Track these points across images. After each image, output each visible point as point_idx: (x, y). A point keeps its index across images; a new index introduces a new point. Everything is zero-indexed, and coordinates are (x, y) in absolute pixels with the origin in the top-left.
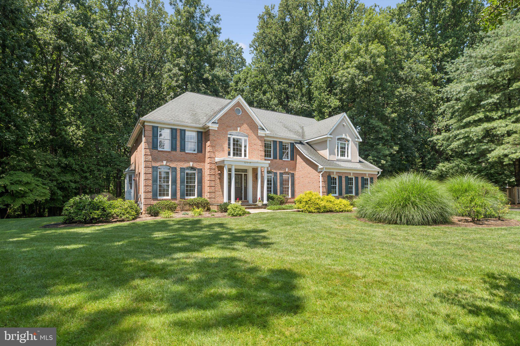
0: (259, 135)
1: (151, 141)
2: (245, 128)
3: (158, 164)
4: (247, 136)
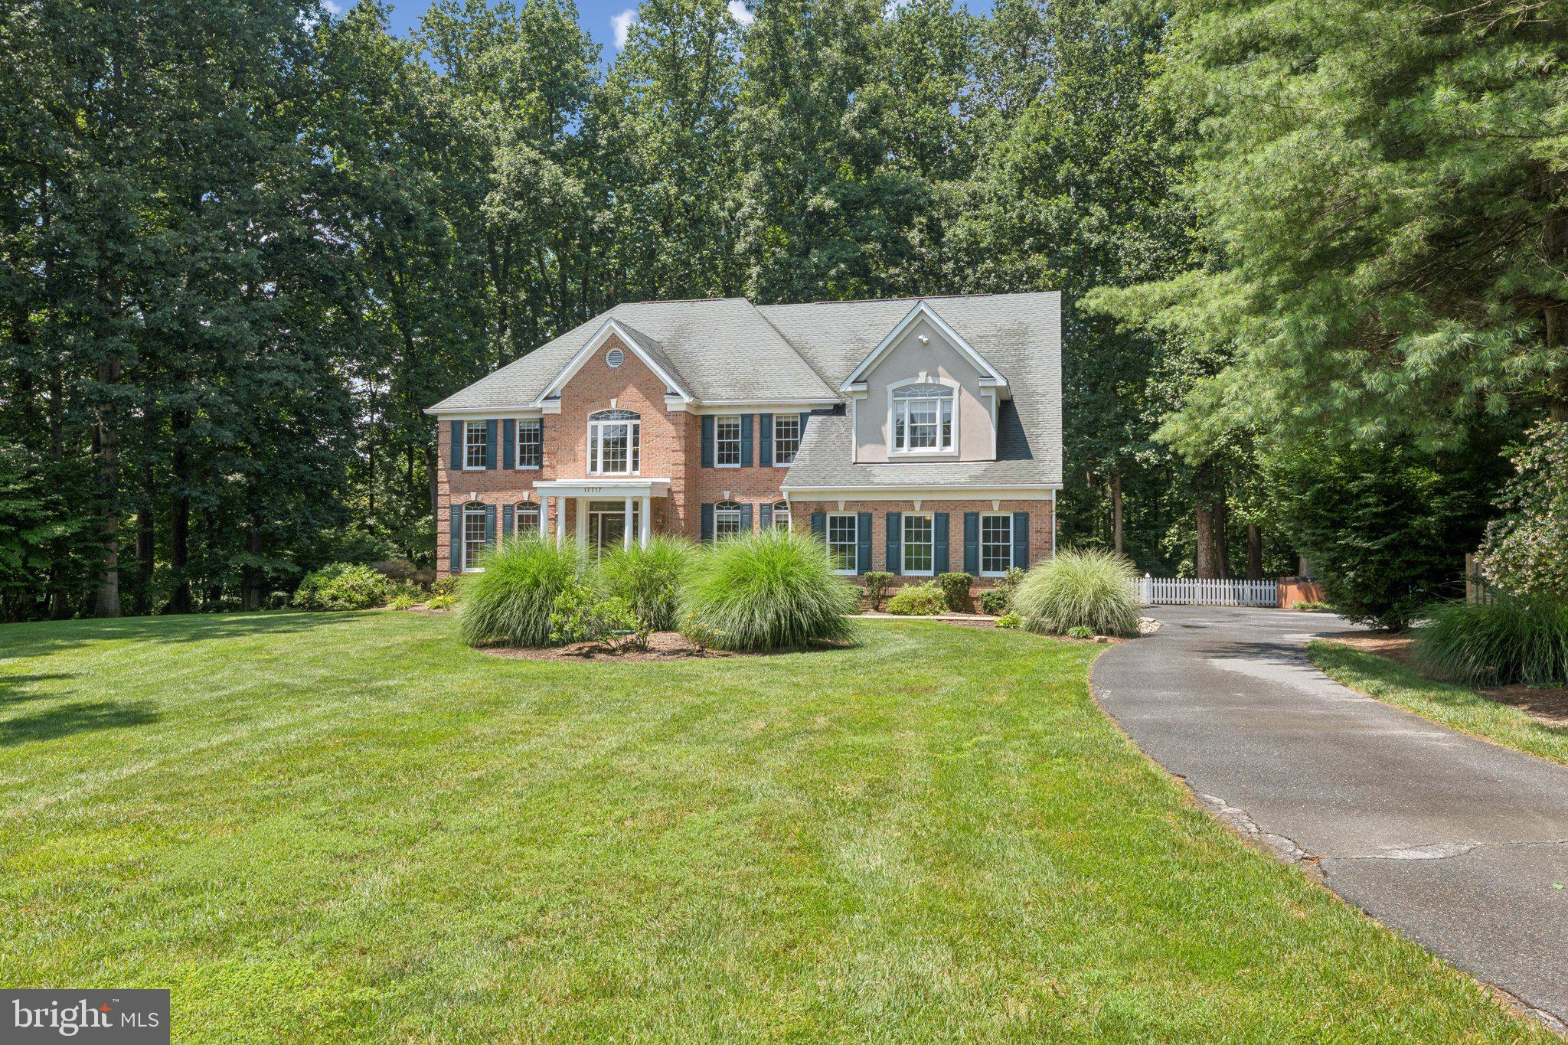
0: (669, 409)
1: (449, 452)
2: (631, 398)
3: (460, 500)
4: (638, 417)
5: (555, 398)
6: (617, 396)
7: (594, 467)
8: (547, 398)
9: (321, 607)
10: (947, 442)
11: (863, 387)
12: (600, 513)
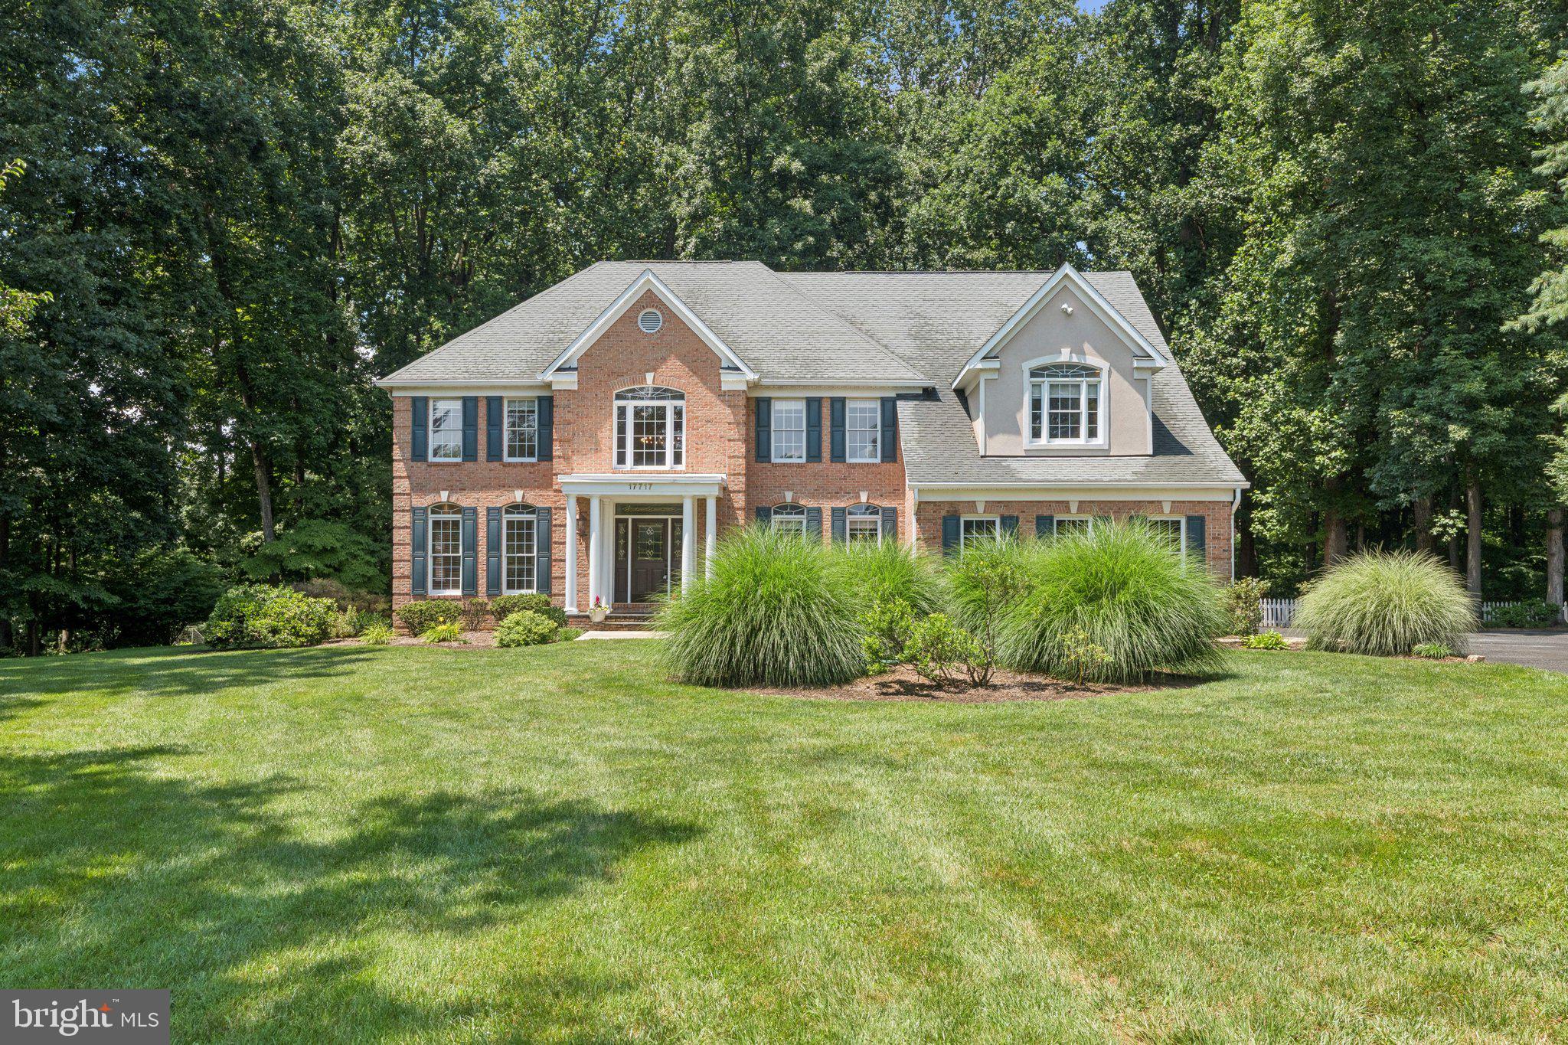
0: (725, 387)
1: (409, 438)
2: (673, 373)
3: (426, 501)
4: (681, 397)
5: (570, 369)
6: (654, 370)
7: (621, 459)
8: (559, 369)
9: (254, 642)
10: (1092, 433)
11: (996, 364)
12: (630, 517)
